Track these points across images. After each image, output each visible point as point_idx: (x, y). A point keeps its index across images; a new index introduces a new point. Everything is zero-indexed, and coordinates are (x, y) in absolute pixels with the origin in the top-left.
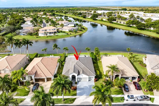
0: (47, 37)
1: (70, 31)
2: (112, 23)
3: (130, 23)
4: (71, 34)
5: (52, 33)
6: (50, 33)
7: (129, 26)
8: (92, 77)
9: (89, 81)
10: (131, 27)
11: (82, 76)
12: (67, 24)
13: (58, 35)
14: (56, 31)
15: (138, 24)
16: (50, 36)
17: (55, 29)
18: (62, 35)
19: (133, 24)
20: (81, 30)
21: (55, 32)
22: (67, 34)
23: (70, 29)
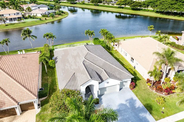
0: (6, 25)
1: (43, 16)
2: (98, 5)
3: (122, 3)
4: (46, 19)
5: (15, 19)
6: (11, 19)
7: (120, 8)
8: (126, 82)
9: (120, 89)
10: (123, 8)
11: (108, 83)
12: (37, 7)
13: (25, 21)
14: (20, 16)
15: (131, 4)
16: (11, 24)
17: (18, 14)
18: (32, 21)
19: (125, 4)
20: (60, 14)
21: (19, 19)
22: (40, 19)
23: (44, 13)
